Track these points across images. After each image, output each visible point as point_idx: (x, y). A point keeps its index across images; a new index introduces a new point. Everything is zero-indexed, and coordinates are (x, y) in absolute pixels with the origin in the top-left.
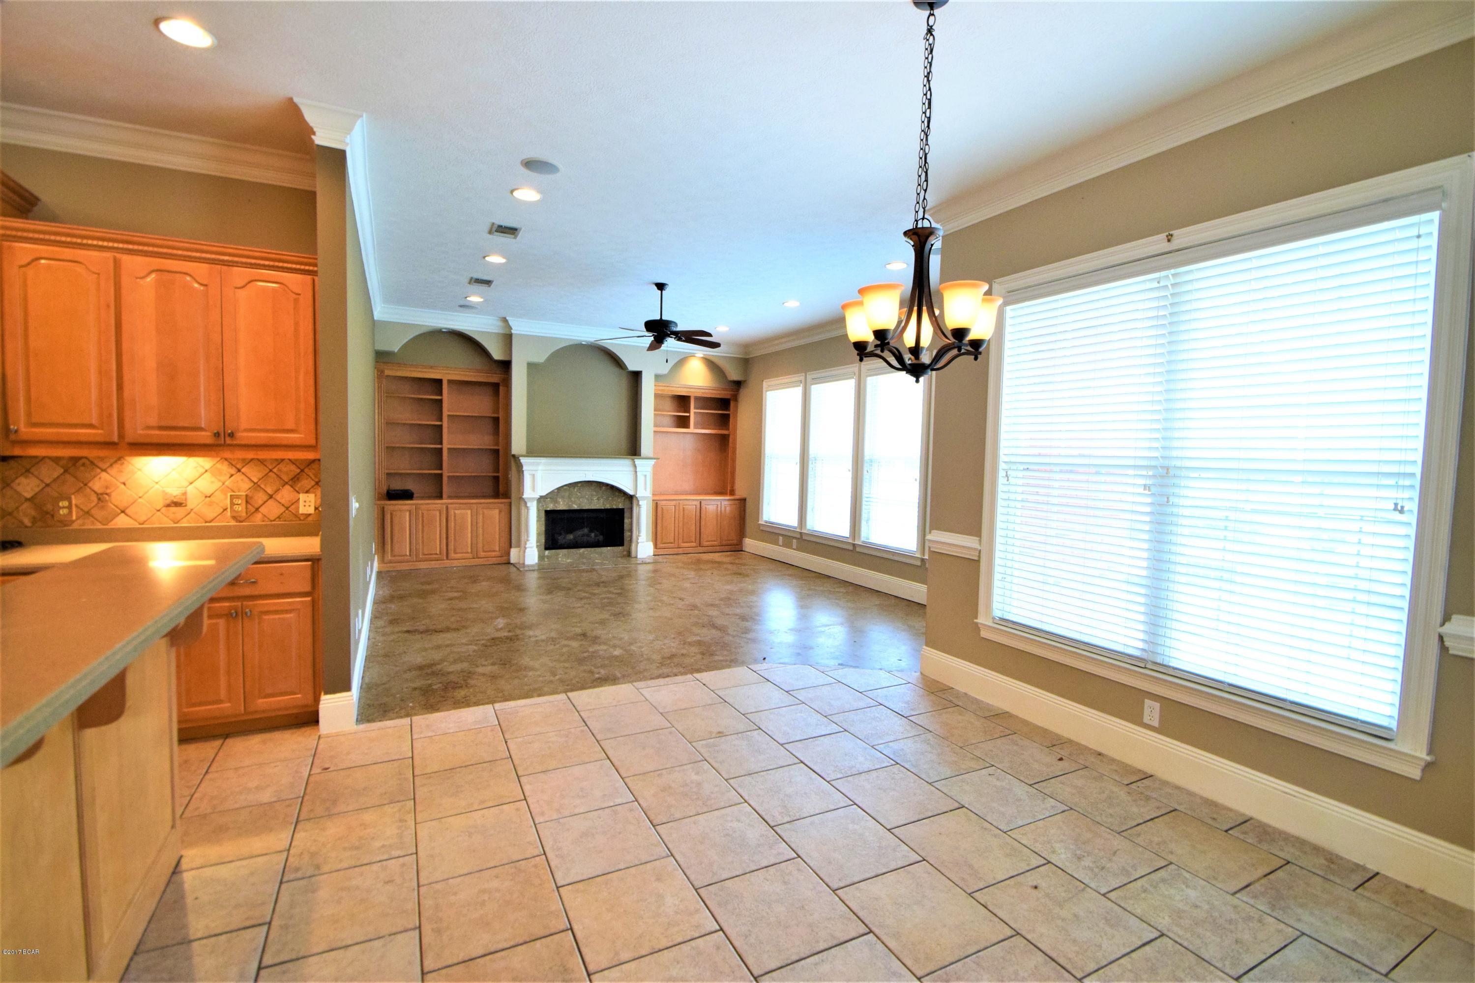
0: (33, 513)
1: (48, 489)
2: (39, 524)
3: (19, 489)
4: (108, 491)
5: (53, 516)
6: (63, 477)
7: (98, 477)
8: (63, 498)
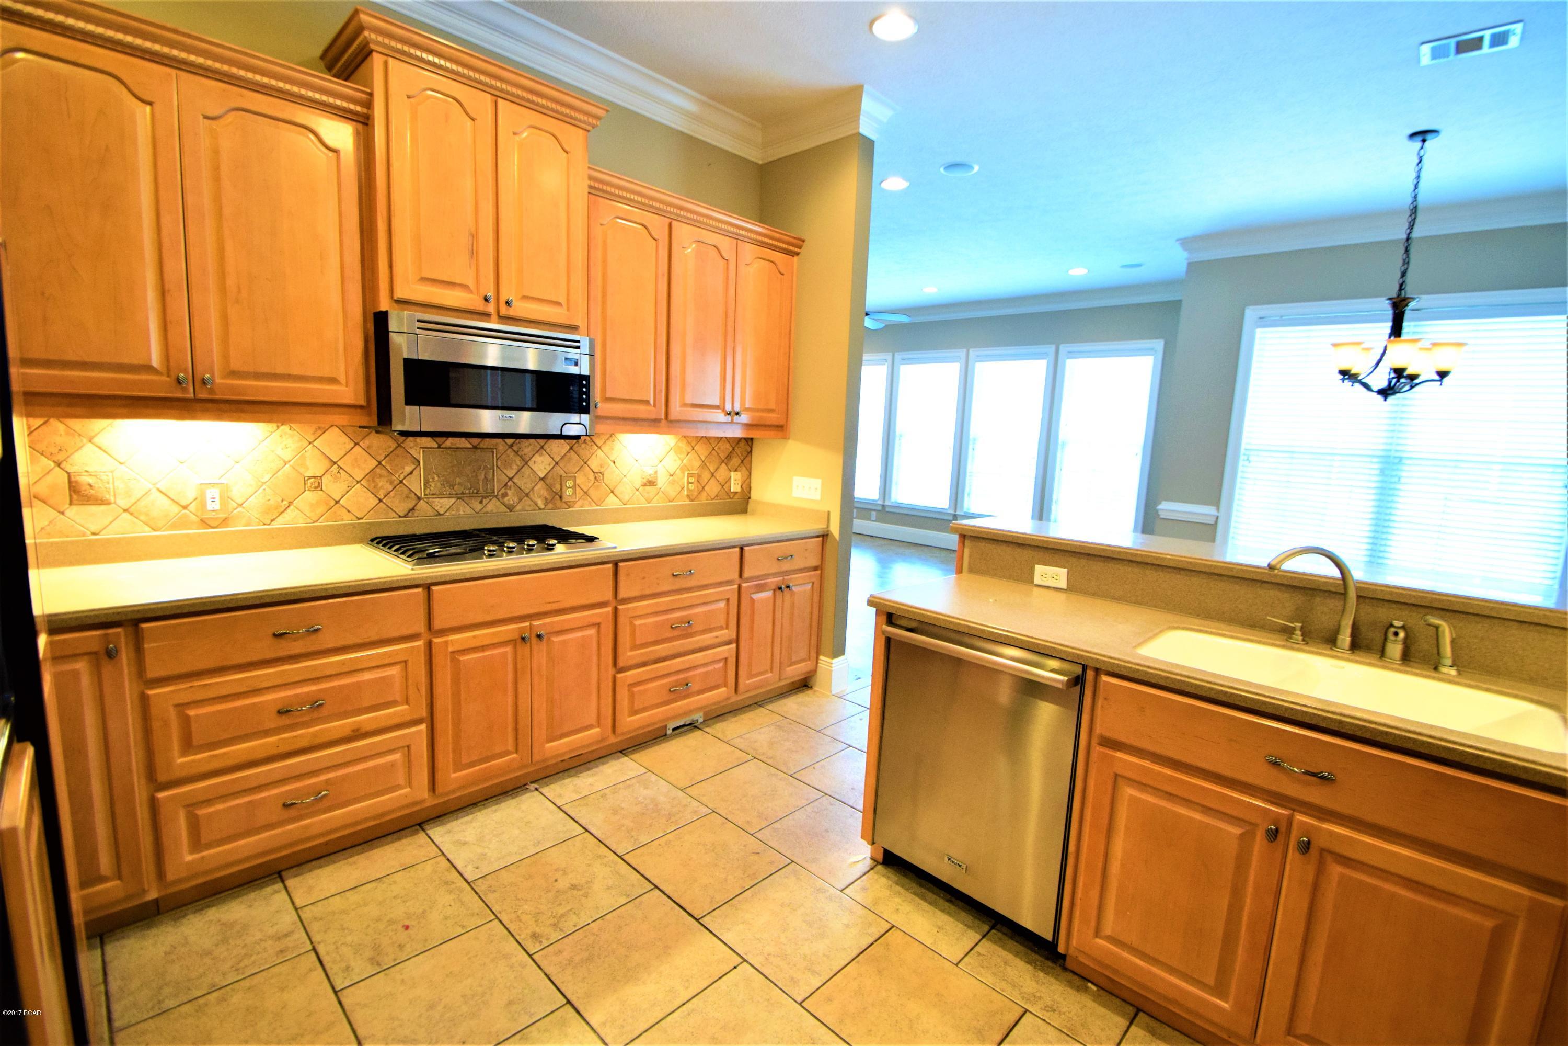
0: (545, 493)
1: (557, 468)
2: (550, 506)
3: (535, 468)
4: (602, 471)
5: (561, 497)
6: (568, 454)
7: (595, 455)
8: (569, 478)
